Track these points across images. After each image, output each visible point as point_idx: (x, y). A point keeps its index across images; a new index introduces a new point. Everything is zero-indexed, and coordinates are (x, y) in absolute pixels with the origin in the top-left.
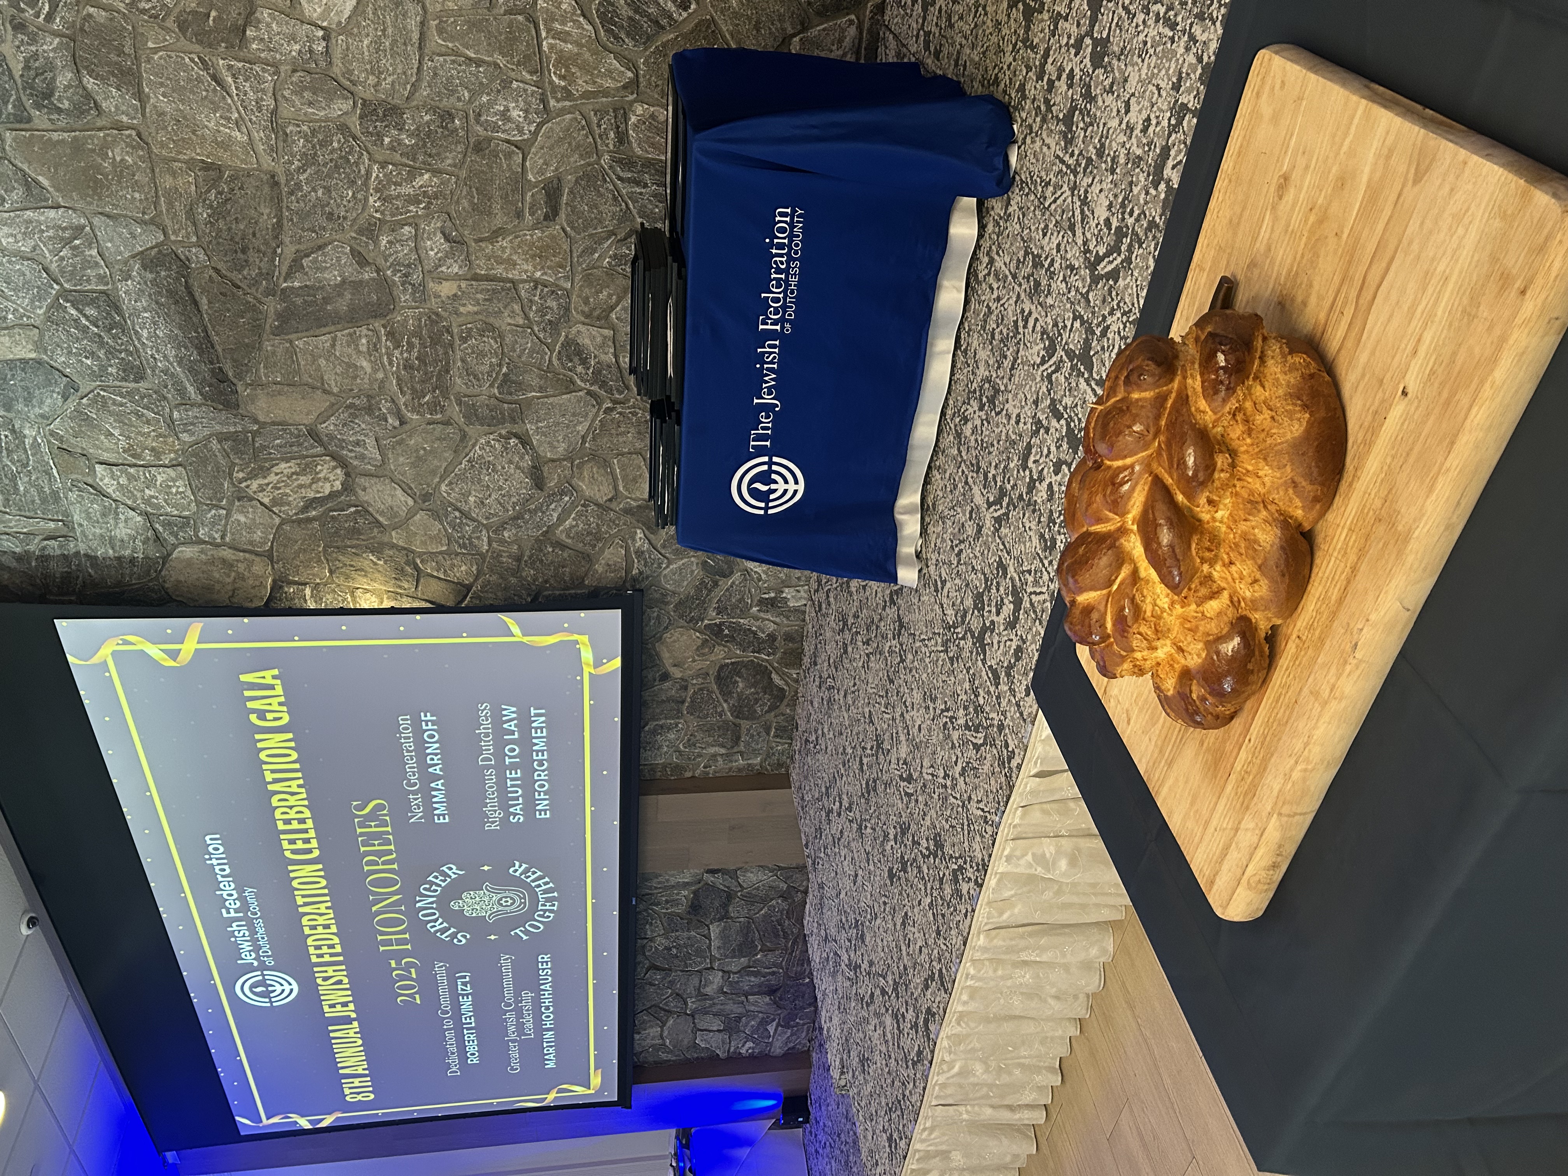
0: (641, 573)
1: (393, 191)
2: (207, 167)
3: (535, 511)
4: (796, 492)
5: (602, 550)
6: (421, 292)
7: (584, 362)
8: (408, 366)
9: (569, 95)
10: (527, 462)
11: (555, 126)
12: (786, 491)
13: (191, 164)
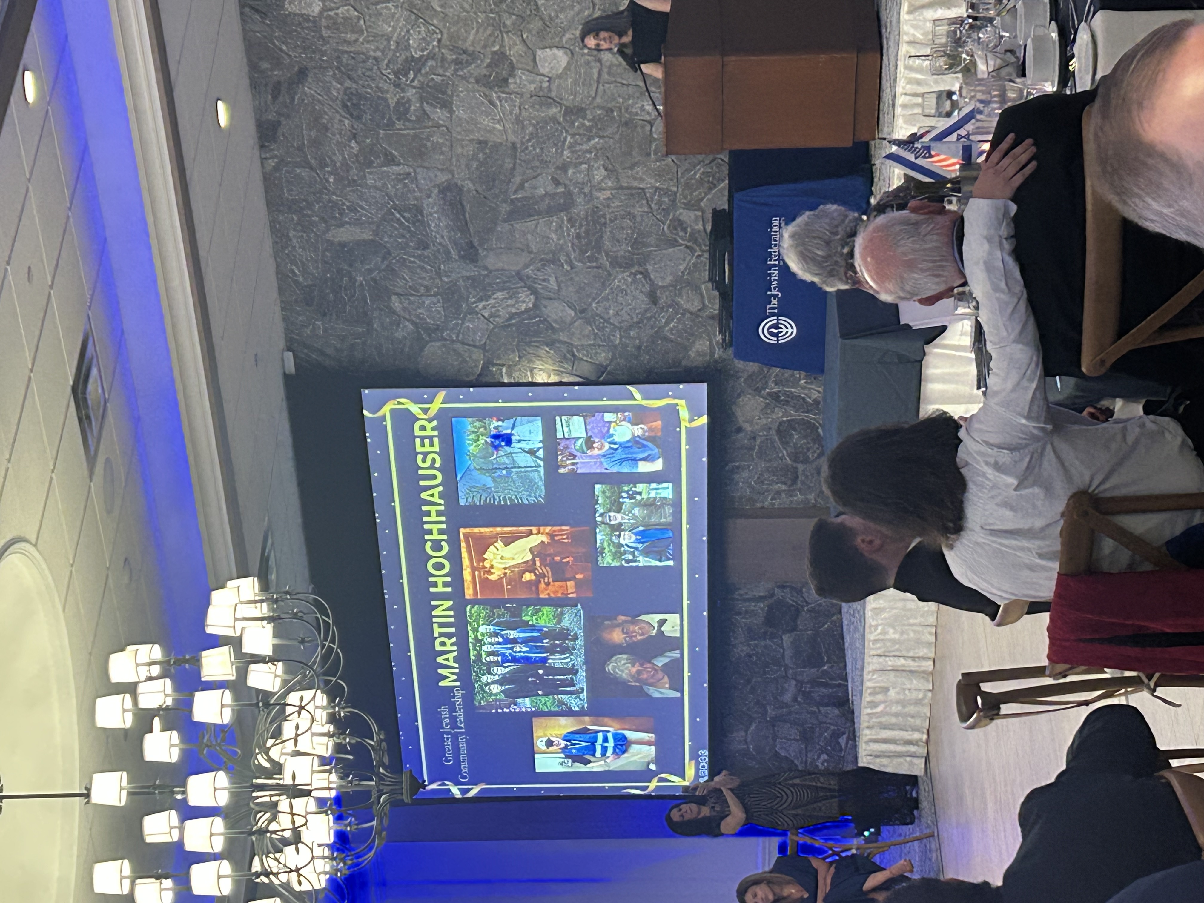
1: (578, 148)
2: (480, 142)
3: (651, 318)
4: (792, 333)
6: (590, 197)
7: (684, 230)
8: (578, 236)
10: (647, 288)
12: (787, 333)
13: (471, 141)
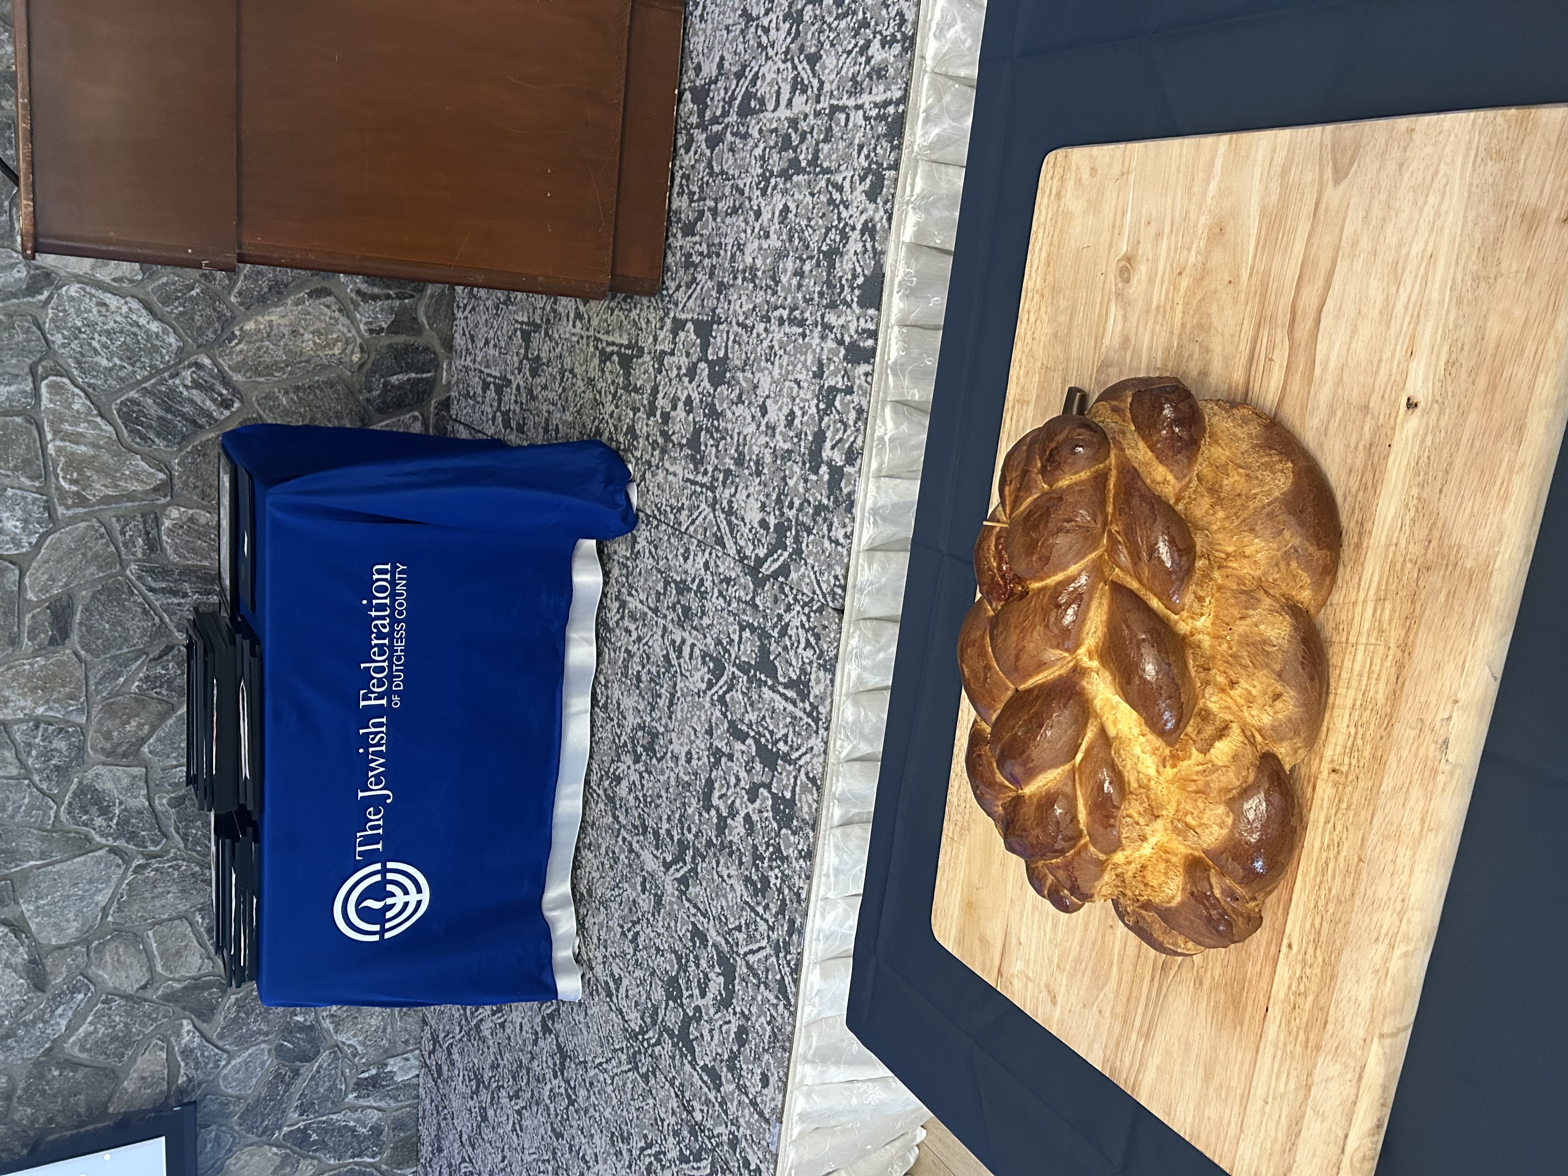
0: (190, 1080)
3: (34, 1022)
4: (419, 903)
5: (133, 1060)
7: (105, 811)
9: (82, 501)
10: (23, 953)
11: (65, 536)
12: (406, 904)
